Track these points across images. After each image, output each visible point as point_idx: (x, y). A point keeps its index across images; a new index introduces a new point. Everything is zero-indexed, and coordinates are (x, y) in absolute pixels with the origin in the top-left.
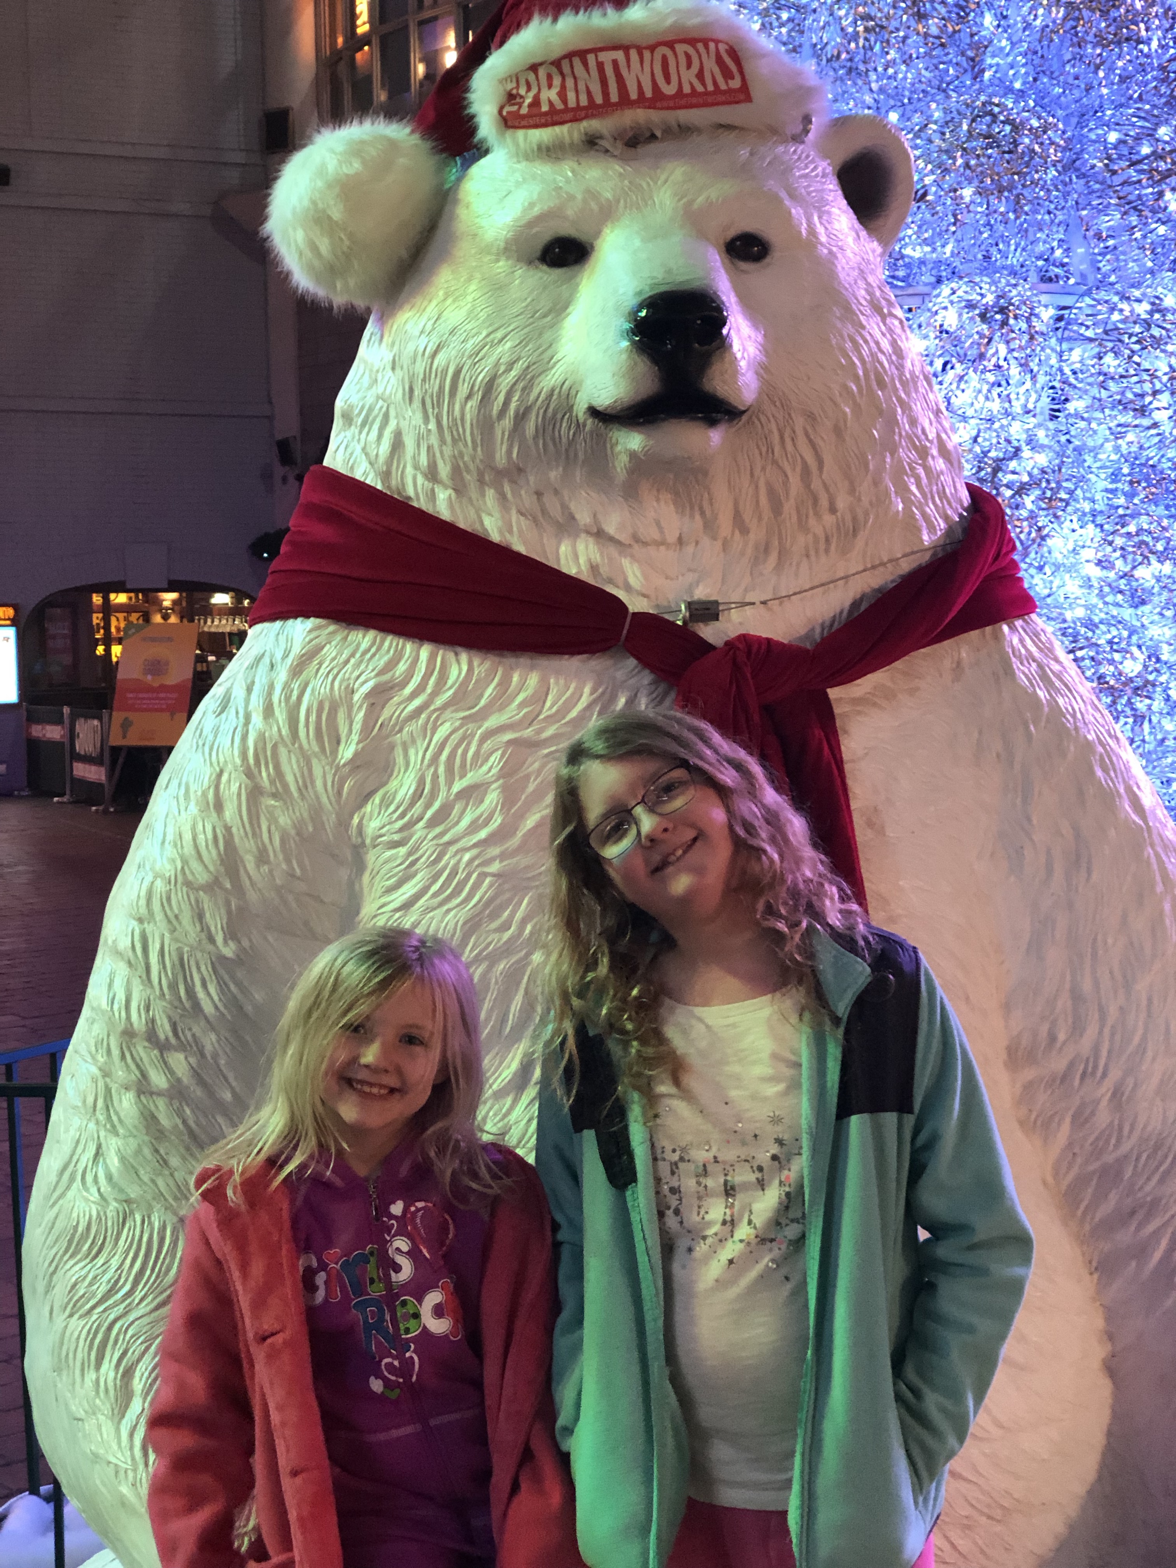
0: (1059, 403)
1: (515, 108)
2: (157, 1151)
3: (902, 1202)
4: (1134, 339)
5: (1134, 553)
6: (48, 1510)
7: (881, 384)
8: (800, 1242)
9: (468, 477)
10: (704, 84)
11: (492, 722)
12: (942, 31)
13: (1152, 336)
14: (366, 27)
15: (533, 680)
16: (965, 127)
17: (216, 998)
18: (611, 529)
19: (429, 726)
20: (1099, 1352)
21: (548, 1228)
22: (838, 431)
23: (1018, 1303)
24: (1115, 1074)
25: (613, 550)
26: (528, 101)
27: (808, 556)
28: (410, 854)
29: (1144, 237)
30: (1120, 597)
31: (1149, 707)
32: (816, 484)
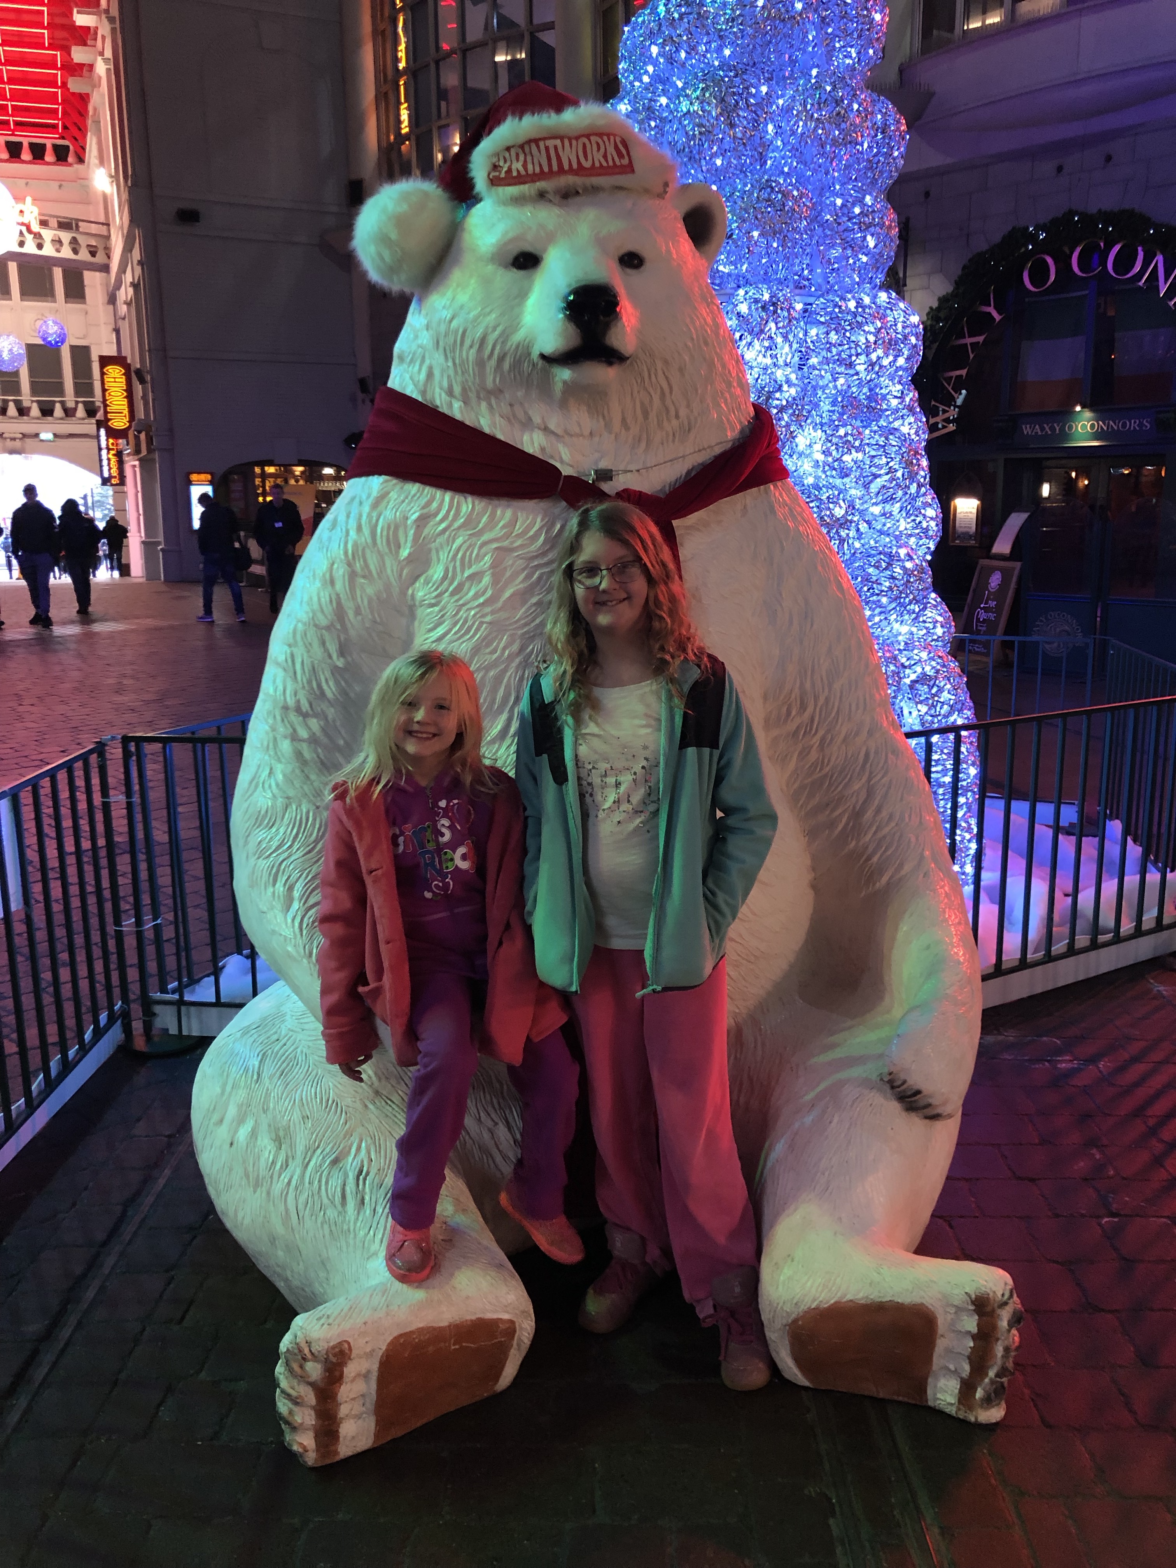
0: (804, 359)
1: (497, 174)
2: (303, 771)
3: (710, 797)
4: (847, 323)
5: (843, 447)
6: (249, 962)
7: (706, 343)
8: (656, 813)
9: (470, 394)
10: (607, 161)
11: (485, 537)
12: (744, 135)
13: (857, 322)
14: (407, 130)
15: (509, 513)
16: (755, 195)
17: (334, 689)
18: (552, 426)
19: (451, 539)
20: (808, 877)
21: (521, 809)
22: (681, 370)
23: (768, 849)
24: (821, 733)
25: (553, 438)
26: (505, 169)
27: (662, 444)
28: (440, 611)
29: (855, 263)
30: (834, 472)
31: (848, 535)
32: (668, 402)
